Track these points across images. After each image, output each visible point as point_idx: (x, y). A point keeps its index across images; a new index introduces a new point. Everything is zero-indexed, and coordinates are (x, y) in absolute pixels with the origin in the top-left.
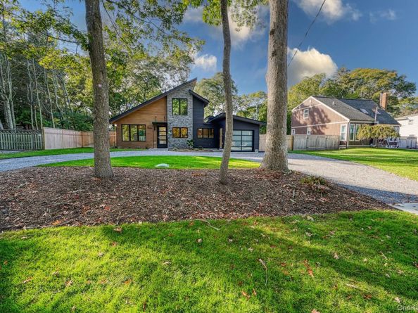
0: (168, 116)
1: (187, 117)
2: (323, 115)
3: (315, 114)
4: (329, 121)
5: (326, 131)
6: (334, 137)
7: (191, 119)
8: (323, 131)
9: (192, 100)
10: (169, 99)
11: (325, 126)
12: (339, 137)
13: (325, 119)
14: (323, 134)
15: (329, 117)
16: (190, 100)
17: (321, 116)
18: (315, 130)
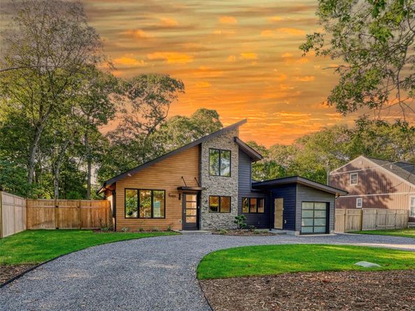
0: (203, 177)
1: (230, 180)
2: (384, 182)
3: (372, 179)
4: (394, 190)
5: (389, 204)
6: (402, 212)
7: (236, 182)
8: (384, 203)
9: (237, 153)
10: (205, 149)
11: (388, 197)
12: (408, 211)
13: (388, 187)
14: (385, 207)
15: (394, 185)
16: (235, 153)
17: (380, 183)
18: (371, 201)
